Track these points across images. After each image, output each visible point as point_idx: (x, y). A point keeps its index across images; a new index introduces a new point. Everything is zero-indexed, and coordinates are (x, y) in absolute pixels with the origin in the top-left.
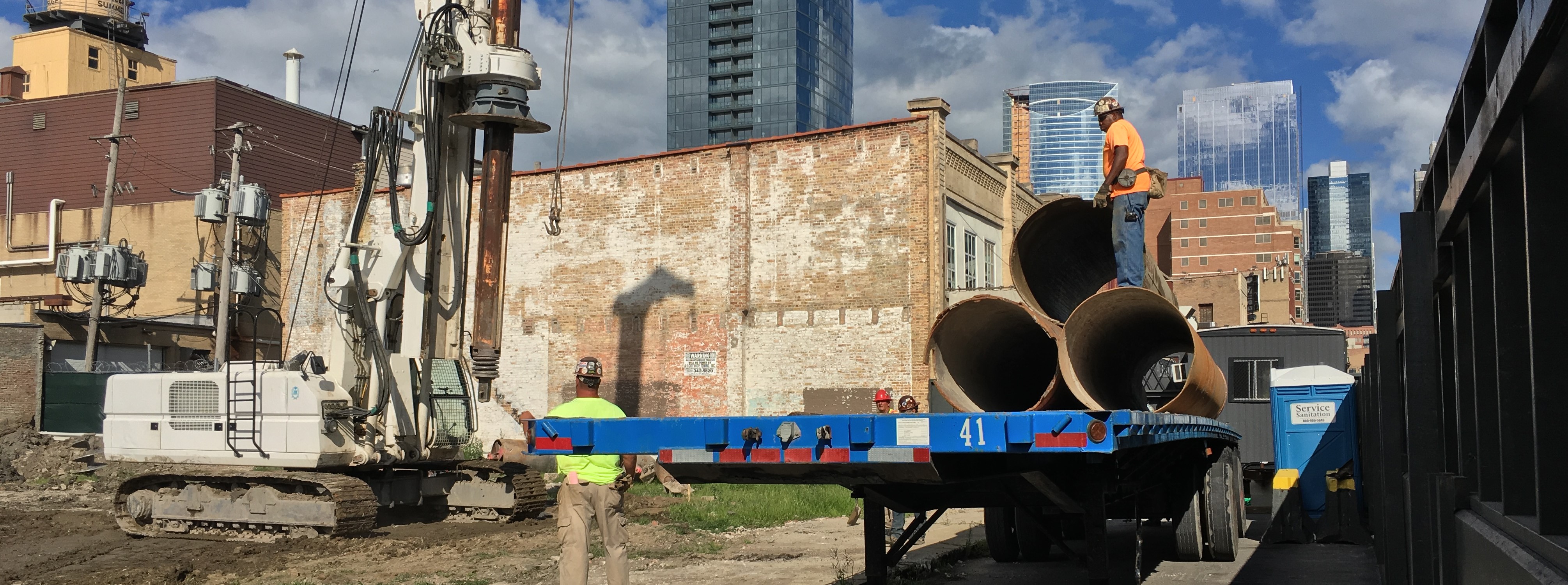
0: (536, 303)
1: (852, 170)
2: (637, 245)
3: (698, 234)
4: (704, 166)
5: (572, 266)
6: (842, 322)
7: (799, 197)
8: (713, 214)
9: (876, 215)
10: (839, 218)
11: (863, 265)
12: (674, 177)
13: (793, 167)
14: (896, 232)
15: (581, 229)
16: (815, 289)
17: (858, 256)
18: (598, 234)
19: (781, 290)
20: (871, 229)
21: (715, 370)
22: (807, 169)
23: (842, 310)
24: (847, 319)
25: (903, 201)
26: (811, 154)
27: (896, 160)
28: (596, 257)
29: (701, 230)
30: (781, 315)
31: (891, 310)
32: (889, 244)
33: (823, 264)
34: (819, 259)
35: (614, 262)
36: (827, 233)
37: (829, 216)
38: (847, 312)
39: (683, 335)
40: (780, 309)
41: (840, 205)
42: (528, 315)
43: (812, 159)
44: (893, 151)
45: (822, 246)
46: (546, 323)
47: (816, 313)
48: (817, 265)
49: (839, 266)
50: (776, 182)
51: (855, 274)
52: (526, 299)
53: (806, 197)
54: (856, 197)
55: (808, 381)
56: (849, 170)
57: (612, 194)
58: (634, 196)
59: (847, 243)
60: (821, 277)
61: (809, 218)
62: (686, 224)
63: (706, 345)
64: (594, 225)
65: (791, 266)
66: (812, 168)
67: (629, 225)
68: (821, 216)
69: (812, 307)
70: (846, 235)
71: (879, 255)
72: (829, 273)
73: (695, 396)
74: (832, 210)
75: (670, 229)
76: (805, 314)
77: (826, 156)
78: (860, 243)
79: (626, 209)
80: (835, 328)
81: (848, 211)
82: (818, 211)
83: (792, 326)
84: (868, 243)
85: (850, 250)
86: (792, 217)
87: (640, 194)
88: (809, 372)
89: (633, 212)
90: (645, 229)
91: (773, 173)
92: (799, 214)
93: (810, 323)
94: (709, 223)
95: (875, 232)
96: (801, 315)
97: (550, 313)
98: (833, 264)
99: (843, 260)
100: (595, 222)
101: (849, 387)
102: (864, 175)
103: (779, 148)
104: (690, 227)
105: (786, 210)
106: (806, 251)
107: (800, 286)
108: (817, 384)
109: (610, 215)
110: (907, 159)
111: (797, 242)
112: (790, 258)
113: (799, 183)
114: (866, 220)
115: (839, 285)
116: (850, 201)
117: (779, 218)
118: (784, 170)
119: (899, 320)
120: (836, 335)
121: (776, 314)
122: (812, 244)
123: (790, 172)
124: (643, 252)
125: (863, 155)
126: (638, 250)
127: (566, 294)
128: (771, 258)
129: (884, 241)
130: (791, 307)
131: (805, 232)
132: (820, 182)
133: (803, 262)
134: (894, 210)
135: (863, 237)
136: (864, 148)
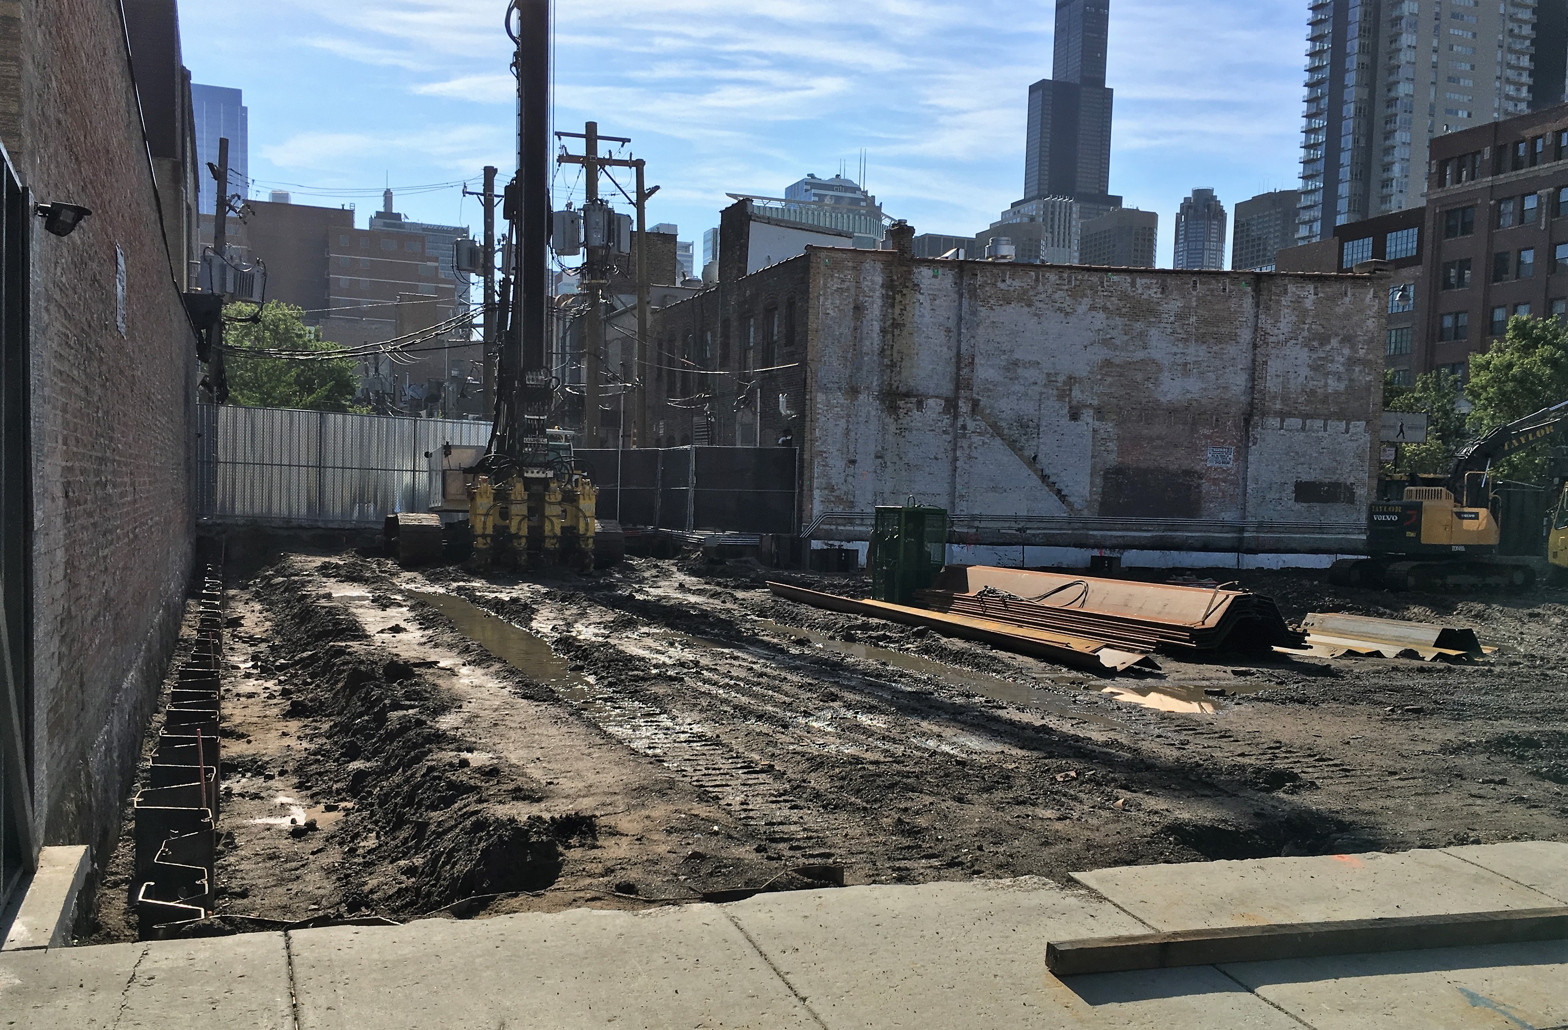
0: (1082, 392)
1: (1340, 310)
2: (1175, 349)
3: (1224, 346)
4: (1232, 287)
5: (1117, 361)
6: (1325, 430)
7: (1302, 326)
8: (1237, 331)
9: (1353, 348)
10: (1328, 348)
11: (1342, 387)
12: (1208, 293)
13: (1299, 300)
14: (1365, 363)
15: (1127, 328)
16: (1308, 402)
17: (1339, 379)
18: (1142, 335)
19: (1285, 399)
20: (1349, 359)
21: (1231, 462)
22: (1309, 303)
23: (1326, 420)
24: (1328, 428)
25: (1371, 340)
26: (1312, 291)
27: (1370, 307)
28: (1140, 355)
29: (1227, 343)
30: (1282, 421)
31: (1358, 423)
32: (1360, 372)
33: (1315, 383)
34: (1313, 379)
35: (1153, 361)
36: (1320, 358)
37: (1321, 344)
38: (1329, 422)
39: (1207, 432)
40: (1283, 415)
41: (1330, 336)
42: (1074, 403)
43: (1312, 297)
44: (1368, 299)
45: (1315, 368)
46: (1091, 412)
47: (1308, 422)
48: (1311, 383)
49: (1326, 385)
50: (1286, 311)
51: (1336, 392)
52: (1073, 388)
53: (1307, 326)
54: (1341, 332)
55: (1299, 475)
56: (1337, 309)
57: (1156, 300)
58: (1174, 305)
59: (1331, 367)
60: (1313, 392)
61: (1306, 344)
62: (1216, 336)
63: (1225, 441)
64: (1139, 326)
65: (1292, 381)
66: (1311, 303)
67: (1169, 330)
68: (1315, 344)
69: (1305, 416)
70: (1332, 361)
71: (1353, 380)
72: (1319, 390)
73: (1214, 484)
74: (1324, 340)
75: (1201, 339)
76: (1300, 421)
77: (1322, 295)
78: (1341, 369)
79: (1166, 316)
80: (1321, 434)
81: (1334, 342)
82: (1314, 340)
83: (1291, 431)
84: (1346, 370)
85: (1335, 374)
86: (1295, 342)
87: (1179, 304)
88: (1300, 468)
89: (1172, 319)
90: (1181, 336)
91: (1284, 303)
92: (1300, 339)
93: (1303, 429)
94: (1234, 338)
95: (1351, 362)
96: (1296, 422)
97: (1095, 403)
98: (1322, 383)
99: (1330, 381)
100: (1139, 323)
101: (1327, 481)
102: (1347, 316)
103: (1289, 283)
104: (1219, 339)
105: (1292, 335)
106: (1305, 371)
107: (1297, 398)
108: (1305, 478)
109: (1154, 320)
110: (1376, 308)
111: (1299, 362)
112: (1292, 375)
113: (1303, 314)
114: (1346, 351)
115: (1325, 400)
116: (1337, 335)
117: (1286, 342)
118: (1291, 302)
119: (1363, 432)
120: (1319, 440)
121: (1279, 419)
122: (1309, 366)
123: (1296, 305)
124: (1179, 356)
125: (1347, 300)
126: (1175, 354)
127: (1111, 385)
128: (1278, 373)
129: (1357, 369)
130: (1290, 415)
131: (1304, 355)
132: (1317, 316)
133: (1301, 379)
134: (1366, 347)
135: (1343, 365)
136: (1349, 294)
